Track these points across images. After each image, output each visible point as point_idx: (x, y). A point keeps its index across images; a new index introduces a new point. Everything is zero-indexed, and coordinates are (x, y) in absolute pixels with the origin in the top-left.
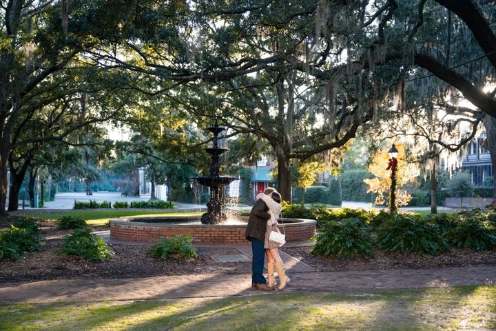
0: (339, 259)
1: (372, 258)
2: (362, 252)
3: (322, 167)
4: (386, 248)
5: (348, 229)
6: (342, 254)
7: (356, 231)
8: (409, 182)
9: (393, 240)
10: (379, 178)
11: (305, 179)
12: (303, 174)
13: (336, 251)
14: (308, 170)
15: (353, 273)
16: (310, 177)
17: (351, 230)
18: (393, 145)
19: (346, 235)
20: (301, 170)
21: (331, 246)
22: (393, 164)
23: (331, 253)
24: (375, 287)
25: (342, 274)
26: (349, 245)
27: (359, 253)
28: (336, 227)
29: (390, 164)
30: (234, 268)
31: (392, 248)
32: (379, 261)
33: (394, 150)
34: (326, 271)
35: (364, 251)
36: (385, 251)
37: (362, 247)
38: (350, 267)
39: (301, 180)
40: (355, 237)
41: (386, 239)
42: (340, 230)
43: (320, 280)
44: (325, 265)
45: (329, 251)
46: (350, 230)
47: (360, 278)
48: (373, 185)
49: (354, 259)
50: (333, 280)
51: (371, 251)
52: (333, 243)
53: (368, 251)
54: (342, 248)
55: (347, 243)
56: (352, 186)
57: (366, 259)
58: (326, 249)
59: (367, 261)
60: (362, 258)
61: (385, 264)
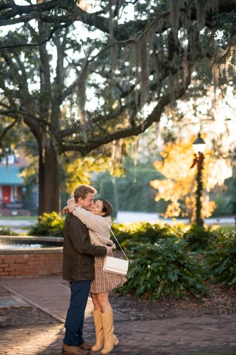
0: (159, 300)
1: (205, 296)
2: (190, 289)
3: (98, 165)
4: (221, 281)
5: (170, 255)
6: (163, 291)
7: (182, 258)
8: (217, 186)
9: (231, 269)
10: (173, 180)
11: (74, 181)
12: (72, 175)
13: (154, 289)
14: (79, 169)
15: (185, 320)
16: (81, 178)
17: (176, 256)
18: (199, 135)
19: (167, 263)
20: (70, 169)
21: (145, 281)
22: (199, 161)
23: (146, 290)
24: (228, 343)
25: (169, 323)
26: (174, 278)
27: (187, 289)
28: (151, 252)
29: (195, 161)
30: (6, 318)
31: (230, 281)
32: (215, 300)
33: (199, 140)
34: (145, 319)
35: (194, 287)
36: (220, 285)
37: (191, 280)
38: (177, 311)
39: (70, 182)
40: (180, 266)
41: (222, 268)
42: (158, 256)
43: (143, 335)
44: (140, 310)
45: (143, 288)
46: (173, 257)
47: (201, 330)
48: (164, 190)
49: (181, 298)
50: (164, 334)
51: (203, 287)
52: (148, 275)
53: (198, 286)
54: (162, 283)
55: (170, 276)
56: (129, 190)
57: (197, 299)
58: (138, 285)
59: (199, 301)
60: (192, 296)
61: (226, 305)
